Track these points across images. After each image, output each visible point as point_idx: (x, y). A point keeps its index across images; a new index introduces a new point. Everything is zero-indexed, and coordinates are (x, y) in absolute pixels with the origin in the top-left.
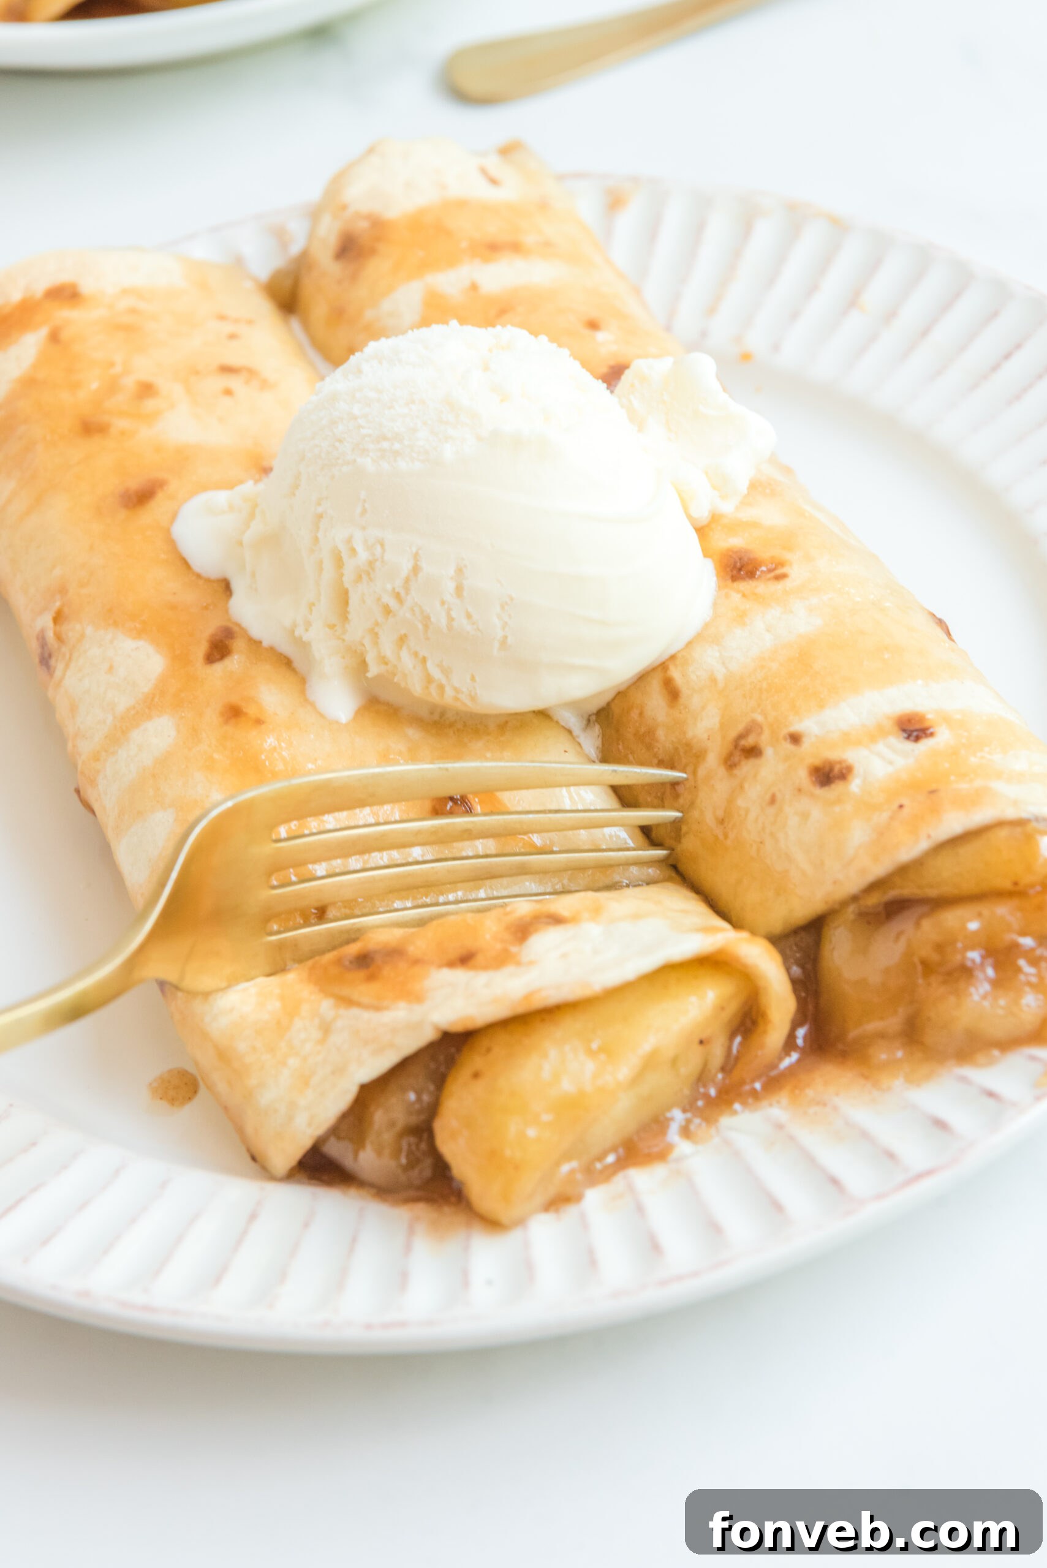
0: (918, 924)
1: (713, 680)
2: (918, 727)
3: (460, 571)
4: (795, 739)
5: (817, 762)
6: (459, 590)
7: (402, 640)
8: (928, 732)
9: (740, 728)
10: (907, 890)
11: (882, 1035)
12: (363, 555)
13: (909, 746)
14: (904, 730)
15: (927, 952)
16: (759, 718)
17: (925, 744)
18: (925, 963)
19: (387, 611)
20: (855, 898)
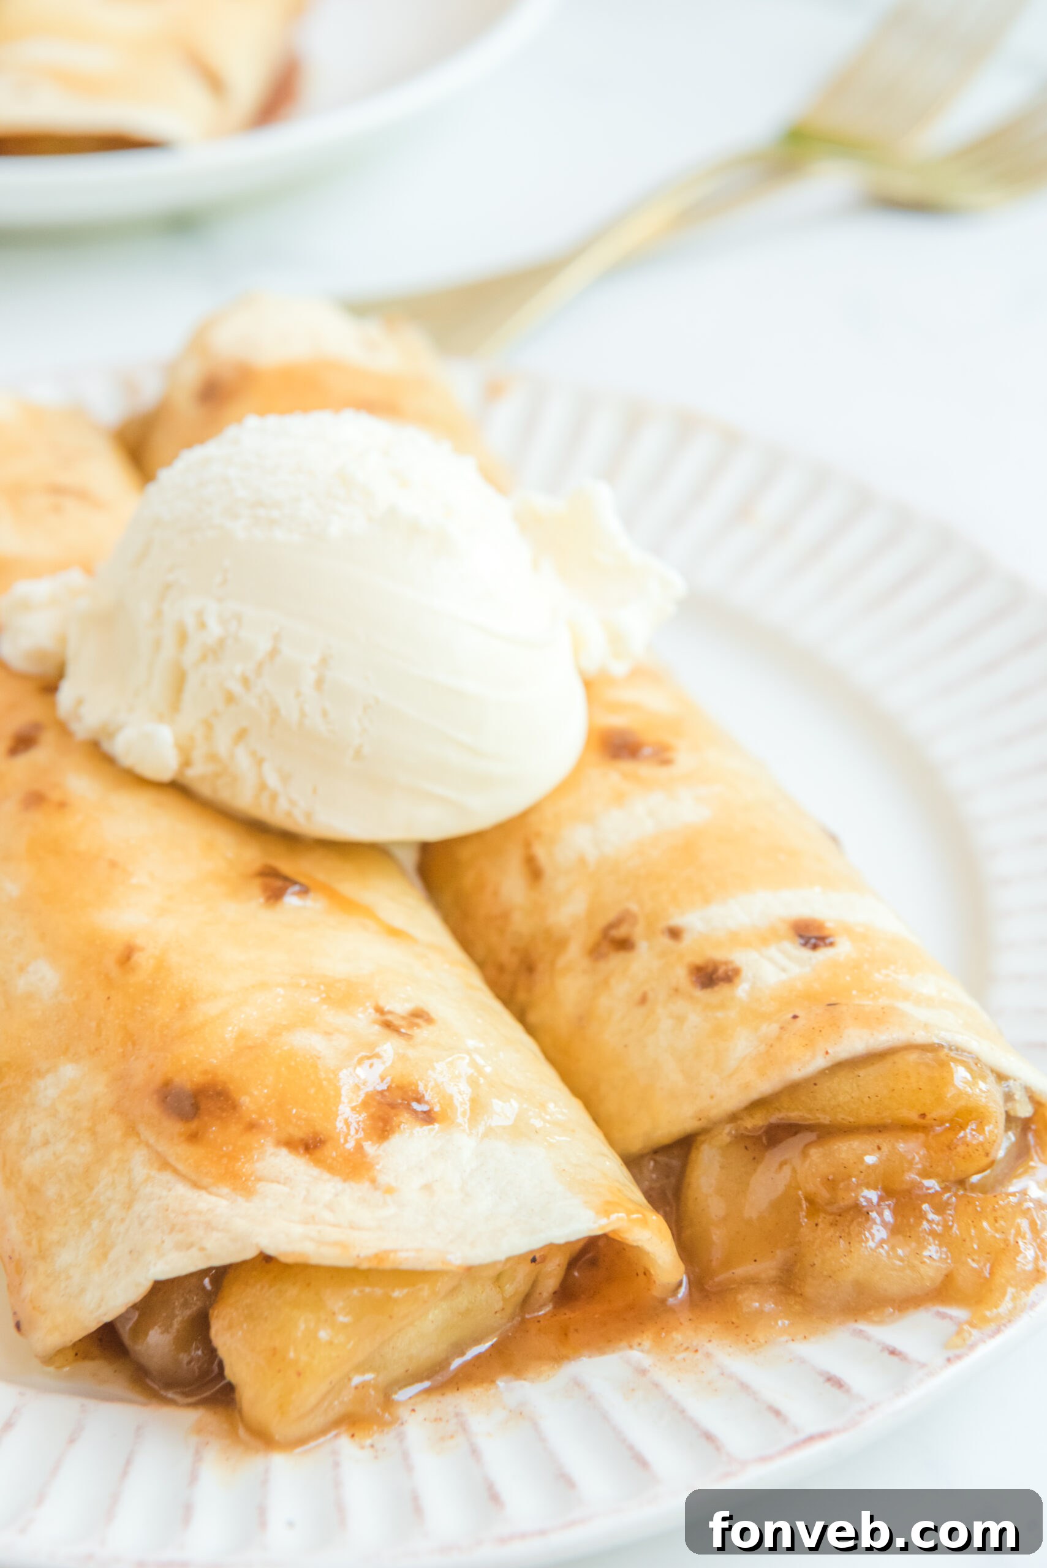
0: (804, 1154)
1: (582, 861)
2: (816, 934)
3: (324, 661)
4: (675, 933)
5: (699, 960)
6: (319, 683)
7: (241, 735)
8: (828, 941)
9: (611, 916)
10: (794, 1115)
11: (753, 1282)
12: (215, 630)
13: (806, 953)
14: (801, 936)
15: (814, 1185)
16: (634, 907)
17: (823, 954)
18: (811, 1201)
19: (230, 698)
20: (733, 1117)
